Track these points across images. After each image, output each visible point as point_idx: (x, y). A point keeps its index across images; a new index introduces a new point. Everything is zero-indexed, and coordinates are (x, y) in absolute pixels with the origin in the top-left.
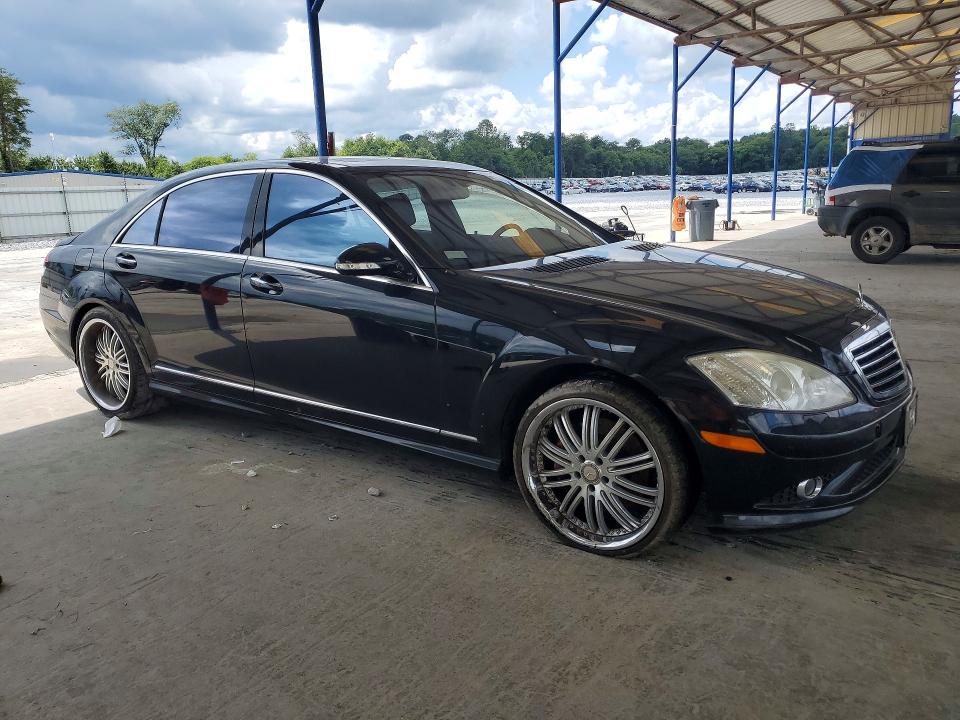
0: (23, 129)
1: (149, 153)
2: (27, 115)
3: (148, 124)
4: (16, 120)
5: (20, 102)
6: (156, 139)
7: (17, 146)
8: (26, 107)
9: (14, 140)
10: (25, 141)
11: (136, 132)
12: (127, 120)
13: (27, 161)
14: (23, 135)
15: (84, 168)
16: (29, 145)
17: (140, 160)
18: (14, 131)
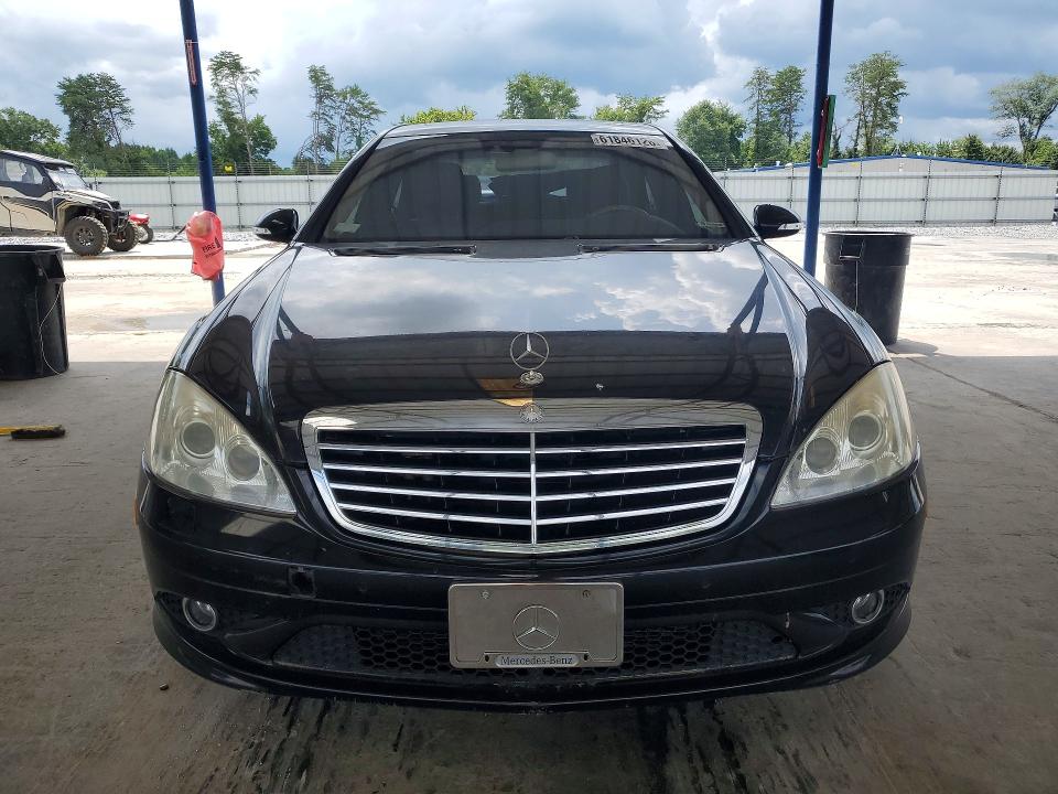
0: (895, 114)
1: (1031, 134)
2: (902, 98)
3: (1038, 99)
4: (889, 105)
5: (897, 85)
6: (1044, 117)
7: (884, 131)
8: (901, 91)
9: (881, 126)
10: (893, 126)
11: (1023, 110)
12: (1014, 97)
13: (888, 146)
14: (893, 120)
15: (944, 154)
16: (896, 131)
17: (1017, 145)
18: (885, 117)
